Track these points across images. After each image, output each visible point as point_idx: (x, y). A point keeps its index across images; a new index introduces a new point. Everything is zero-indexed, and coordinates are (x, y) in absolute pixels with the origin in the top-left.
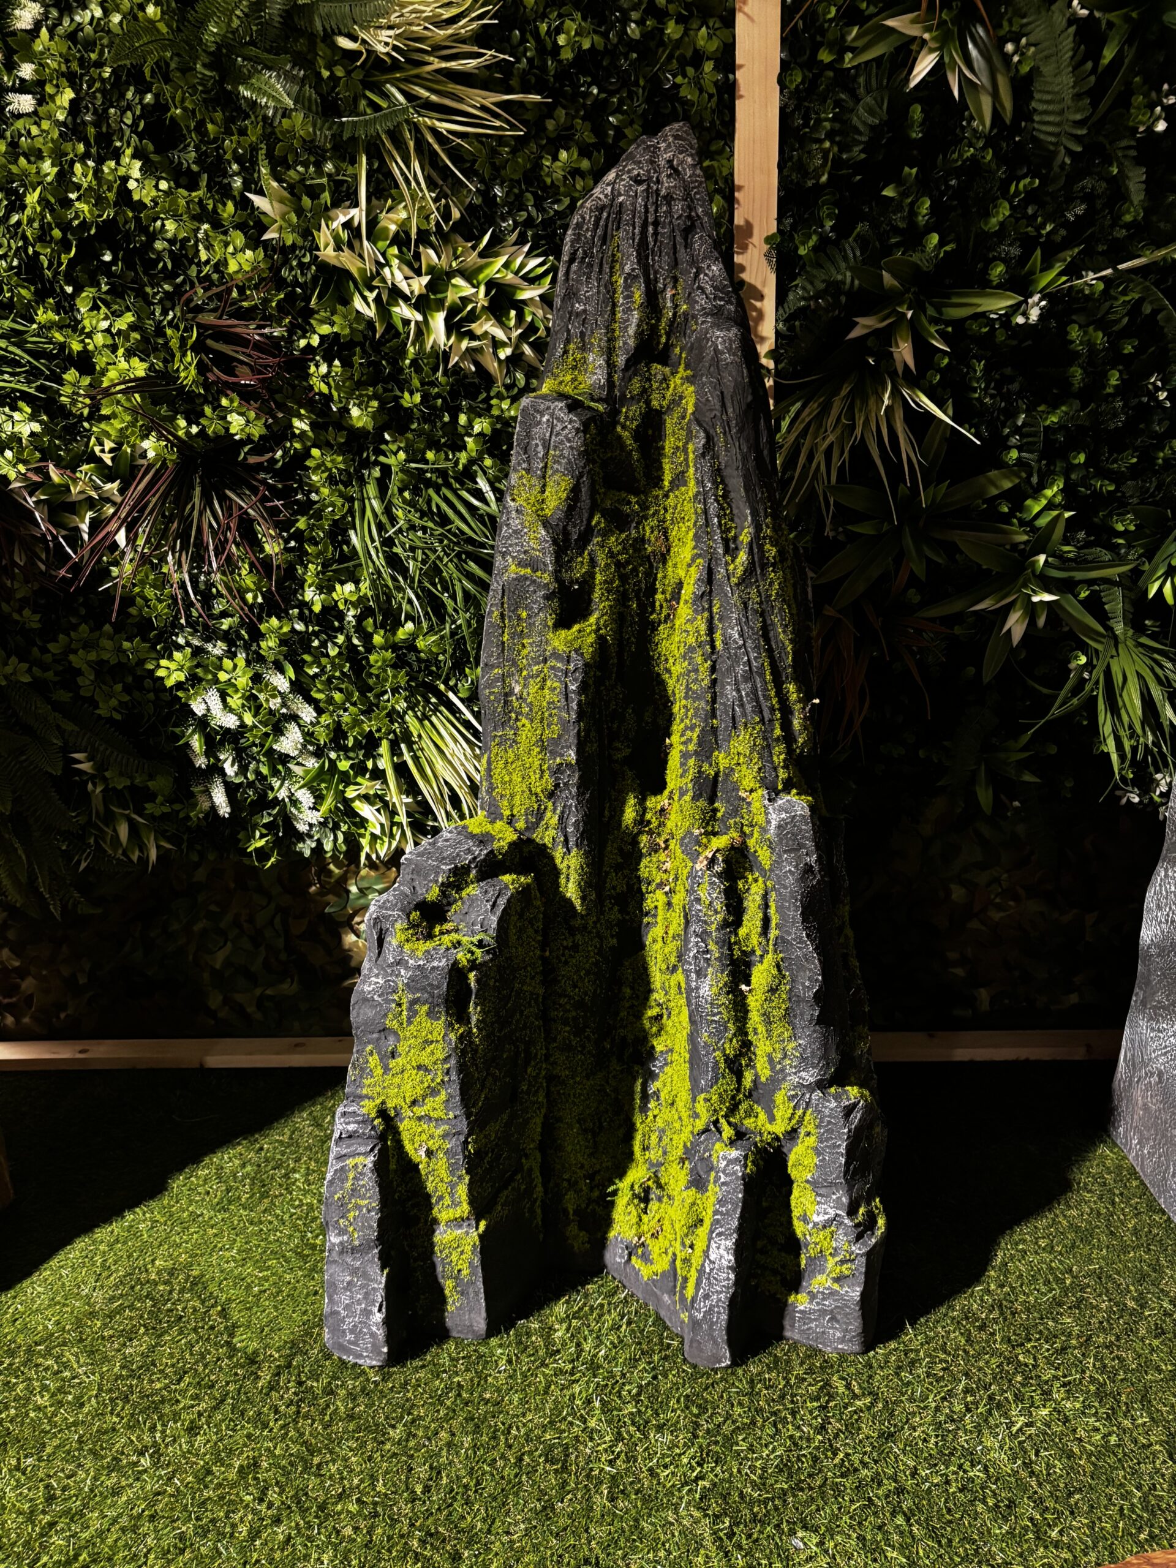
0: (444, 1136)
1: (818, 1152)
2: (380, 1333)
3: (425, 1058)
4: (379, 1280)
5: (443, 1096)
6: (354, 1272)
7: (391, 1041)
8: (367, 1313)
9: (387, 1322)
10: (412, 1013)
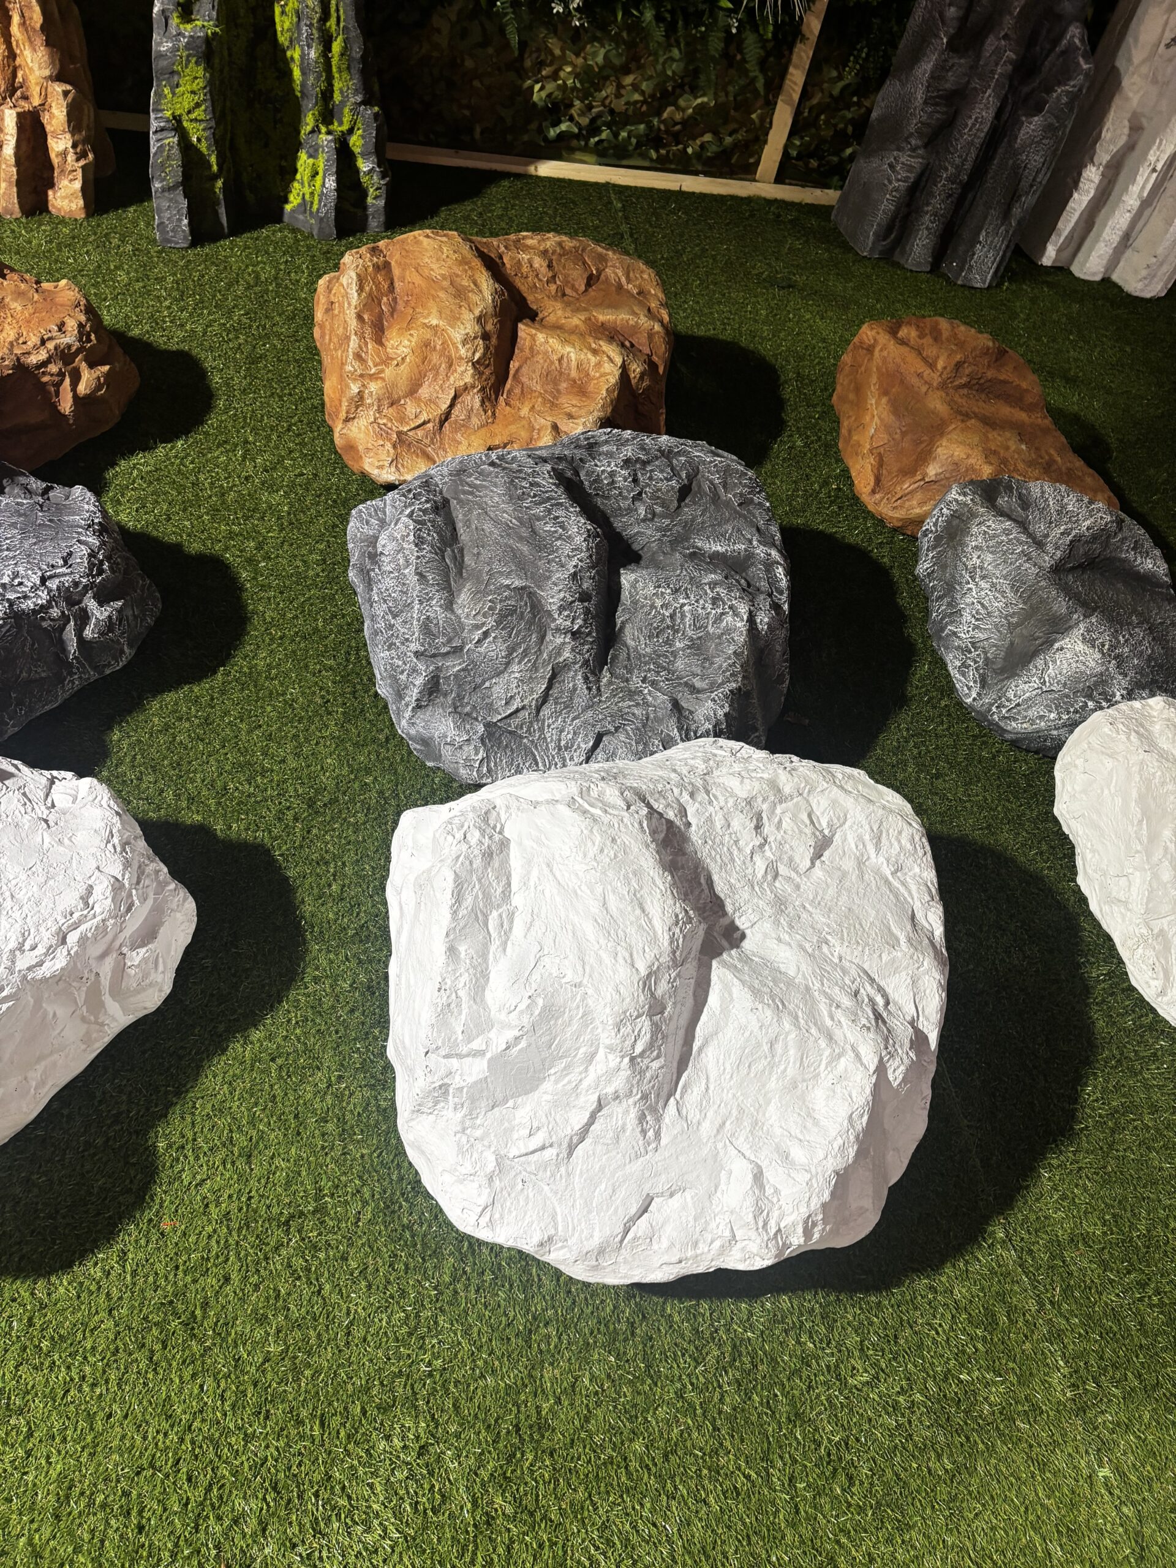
0: (203, 130)
1: (363, 137)
2: (186, 229)
3: (195, 87)
4: (184, 204)
5: (203, 107)
6: (171, 200)
7: (176, 78)
8: (180, 220)
9: (190, 224)
10: (188, 61)
